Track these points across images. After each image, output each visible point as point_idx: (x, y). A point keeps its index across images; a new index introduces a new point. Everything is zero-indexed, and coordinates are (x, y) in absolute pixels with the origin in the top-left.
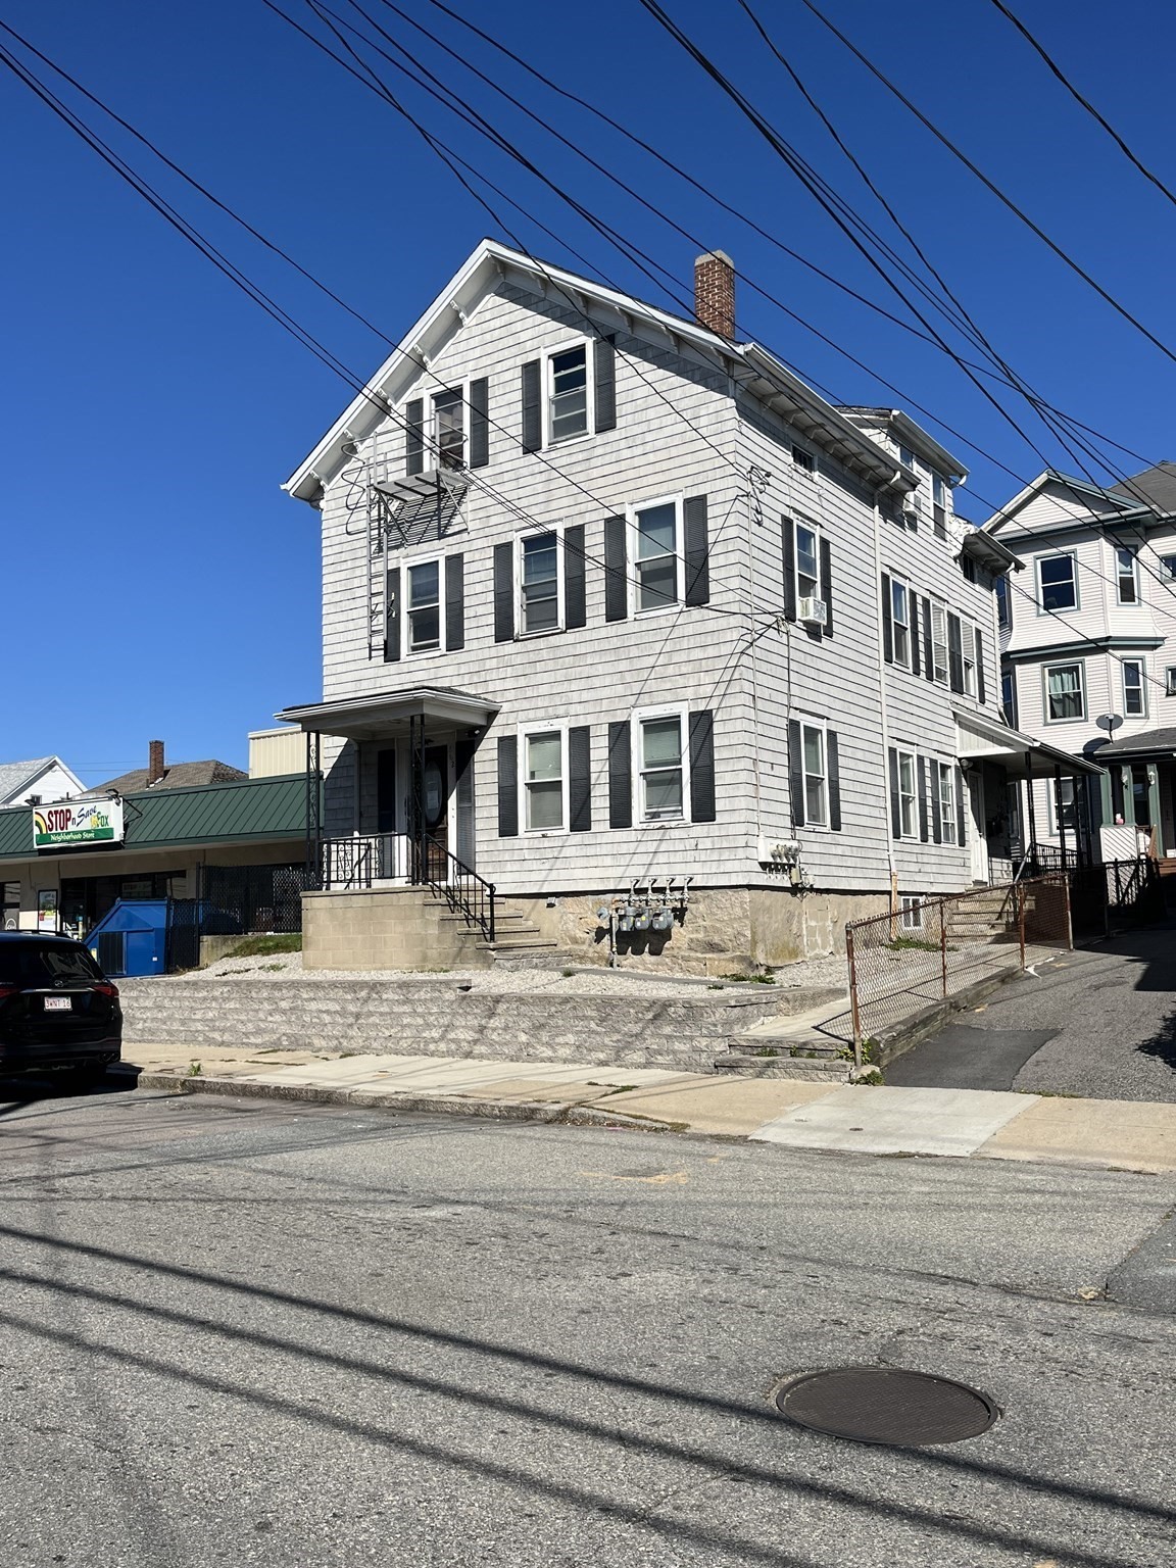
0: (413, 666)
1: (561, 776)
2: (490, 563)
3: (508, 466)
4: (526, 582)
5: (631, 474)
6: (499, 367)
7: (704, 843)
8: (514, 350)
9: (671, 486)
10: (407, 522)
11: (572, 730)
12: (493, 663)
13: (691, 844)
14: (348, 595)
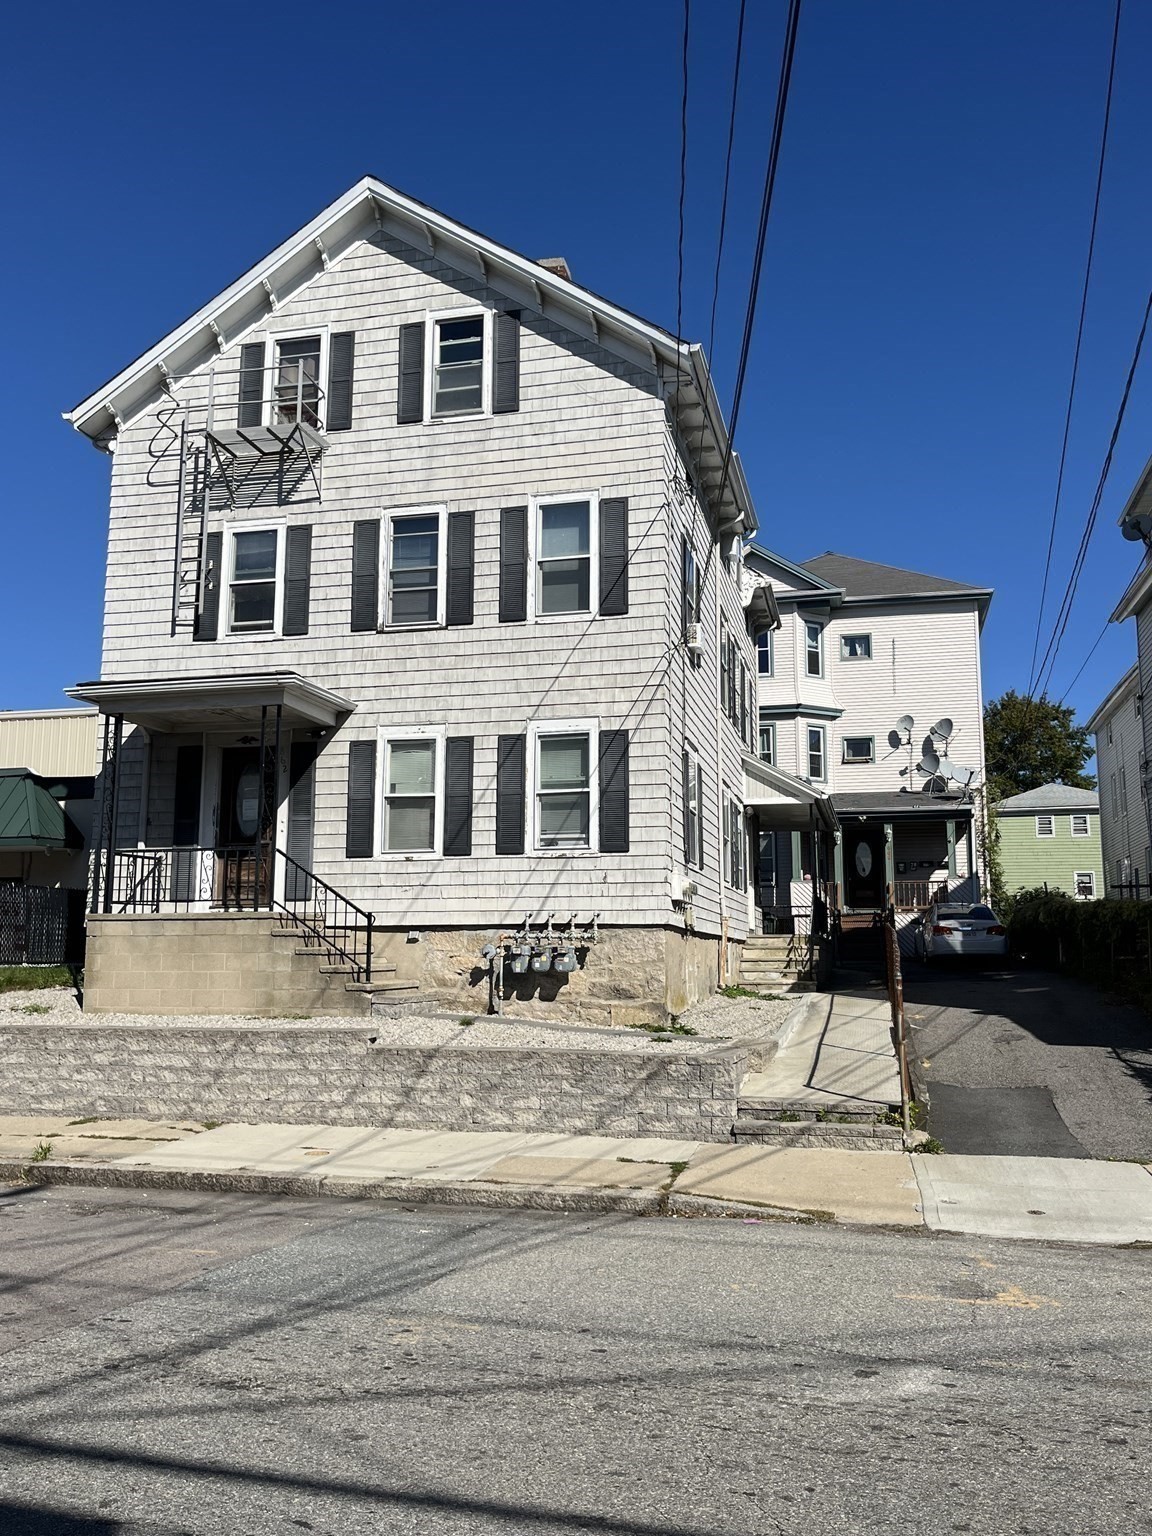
0: (233, 650)
1: (433, 791)
2: (349, 541)
3: (378, 435)
4: (394, 567)
5: (537, 464)
6: (370, 323)
7: (613, 875)
8: (391, 308)
9: (585, 483)
10: (236, 481)
11: (450, 741)
12: (348, 656)
13: (598, 876)
14: (147, 557)
